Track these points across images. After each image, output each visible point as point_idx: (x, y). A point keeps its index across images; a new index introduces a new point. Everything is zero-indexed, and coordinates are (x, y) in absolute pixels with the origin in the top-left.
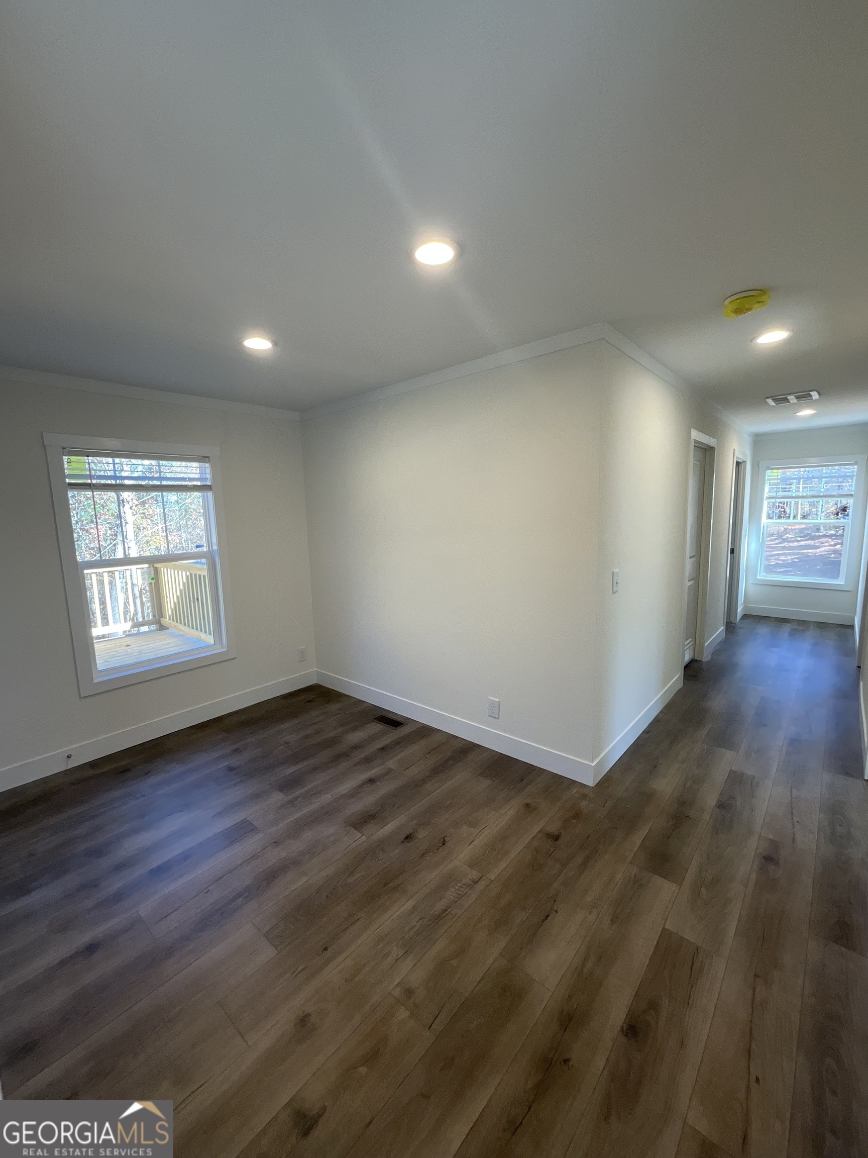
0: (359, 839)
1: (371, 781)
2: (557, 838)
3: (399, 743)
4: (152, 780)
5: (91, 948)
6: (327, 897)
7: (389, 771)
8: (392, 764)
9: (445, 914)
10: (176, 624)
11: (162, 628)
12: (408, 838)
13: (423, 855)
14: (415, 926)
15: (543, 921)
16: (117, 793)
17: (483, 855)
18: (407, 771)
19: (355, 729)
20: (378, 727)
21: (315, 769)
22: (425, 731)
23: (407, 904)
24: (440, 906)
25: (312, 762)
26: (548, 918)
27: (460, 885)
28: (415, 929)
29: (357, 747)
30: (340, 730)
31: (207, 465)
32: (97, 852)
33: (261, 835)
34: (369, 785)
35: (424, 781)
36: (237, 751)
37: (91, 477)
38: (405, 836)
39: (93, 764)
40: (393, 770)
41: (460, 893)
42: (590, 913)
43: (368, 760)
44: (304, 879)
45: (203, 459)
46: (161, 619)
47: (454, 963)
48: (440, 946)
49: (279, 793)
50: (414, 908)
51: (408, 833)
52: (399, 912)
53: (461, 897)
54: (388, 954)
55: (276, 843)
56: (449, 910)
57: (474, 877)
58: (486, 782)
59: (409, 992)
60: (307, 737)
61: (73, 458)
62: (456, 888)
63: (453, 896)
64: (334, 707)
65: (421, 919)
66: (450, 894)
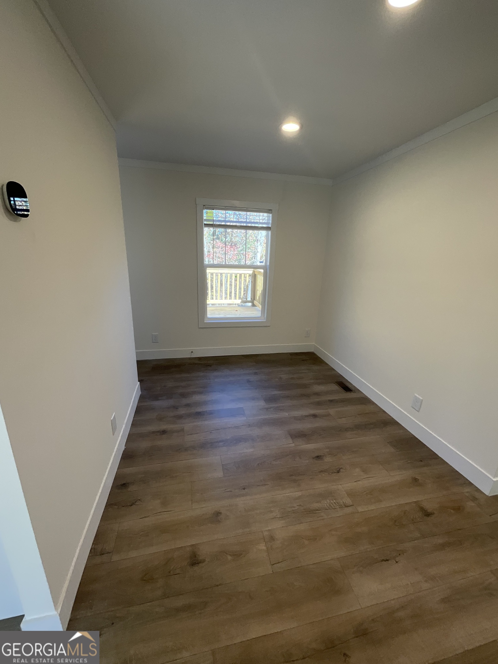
0: (290, 444)
1: (315, 416)
2: (428, 514)
3: (343, 401)
4: (216, 373)
5: (164, 432)
6: (258, 464)
7: (328, 415)
8: (332, 411)
9: (315, 512)
10: (259, 304)
11: (253, 305)
12: (318, 457)
13: (321, 471)
14: (294, 507)
15: (383, 560)
16: (201, 374)
17: (361, 493)
18: (339, 419)
19: (319, 384)
20: (335, 387)
21: (287, 397)
22: (365, 401)
23: (297, 493)
24: (316, 505)
25: (287, 393)
26: (387, 562)
27: (335, 501)
28: (293, 509)
29: (317, 394)
30: (312, 381)
31: (271, 215)
32: (184, 395)
33: (245, 418)
34: (312, 417)
35: (347, 430)
36: (256, 373)
37: (213, 221)
38: (317, 455)
39: (200, 359)
40: (331, 415)
41: (332, 506)
42: (426, 581)
43: (319, 404)
44: (252, 450)
45: (269, 211)
46: (254, 301)
47: (306, 542)
48: (302, 527)
49: (264, 401)
50: (299, 497)
51: (320, 455)
52: (288, 494)
53: (331, 508)
54: (271, 512)
55: (250, 426)
56: (320, 511)
57: (347, 502)
58: (392, 450)
59: (272, 538)
60: (292, 378)
61: (209, 211)
62: (332, 501)
63: (327, 505)
64: (315, 368)
65: (300, 505)
66: (325, 503)
